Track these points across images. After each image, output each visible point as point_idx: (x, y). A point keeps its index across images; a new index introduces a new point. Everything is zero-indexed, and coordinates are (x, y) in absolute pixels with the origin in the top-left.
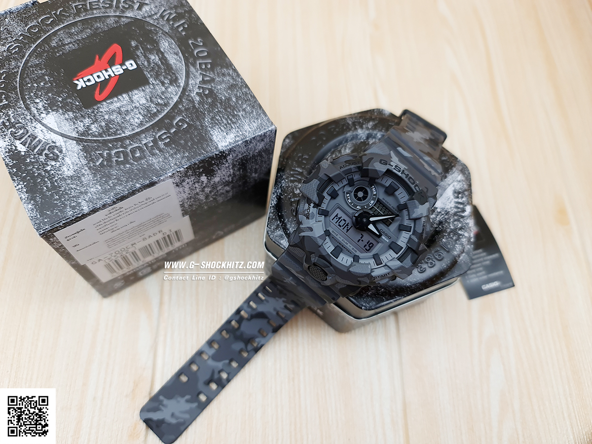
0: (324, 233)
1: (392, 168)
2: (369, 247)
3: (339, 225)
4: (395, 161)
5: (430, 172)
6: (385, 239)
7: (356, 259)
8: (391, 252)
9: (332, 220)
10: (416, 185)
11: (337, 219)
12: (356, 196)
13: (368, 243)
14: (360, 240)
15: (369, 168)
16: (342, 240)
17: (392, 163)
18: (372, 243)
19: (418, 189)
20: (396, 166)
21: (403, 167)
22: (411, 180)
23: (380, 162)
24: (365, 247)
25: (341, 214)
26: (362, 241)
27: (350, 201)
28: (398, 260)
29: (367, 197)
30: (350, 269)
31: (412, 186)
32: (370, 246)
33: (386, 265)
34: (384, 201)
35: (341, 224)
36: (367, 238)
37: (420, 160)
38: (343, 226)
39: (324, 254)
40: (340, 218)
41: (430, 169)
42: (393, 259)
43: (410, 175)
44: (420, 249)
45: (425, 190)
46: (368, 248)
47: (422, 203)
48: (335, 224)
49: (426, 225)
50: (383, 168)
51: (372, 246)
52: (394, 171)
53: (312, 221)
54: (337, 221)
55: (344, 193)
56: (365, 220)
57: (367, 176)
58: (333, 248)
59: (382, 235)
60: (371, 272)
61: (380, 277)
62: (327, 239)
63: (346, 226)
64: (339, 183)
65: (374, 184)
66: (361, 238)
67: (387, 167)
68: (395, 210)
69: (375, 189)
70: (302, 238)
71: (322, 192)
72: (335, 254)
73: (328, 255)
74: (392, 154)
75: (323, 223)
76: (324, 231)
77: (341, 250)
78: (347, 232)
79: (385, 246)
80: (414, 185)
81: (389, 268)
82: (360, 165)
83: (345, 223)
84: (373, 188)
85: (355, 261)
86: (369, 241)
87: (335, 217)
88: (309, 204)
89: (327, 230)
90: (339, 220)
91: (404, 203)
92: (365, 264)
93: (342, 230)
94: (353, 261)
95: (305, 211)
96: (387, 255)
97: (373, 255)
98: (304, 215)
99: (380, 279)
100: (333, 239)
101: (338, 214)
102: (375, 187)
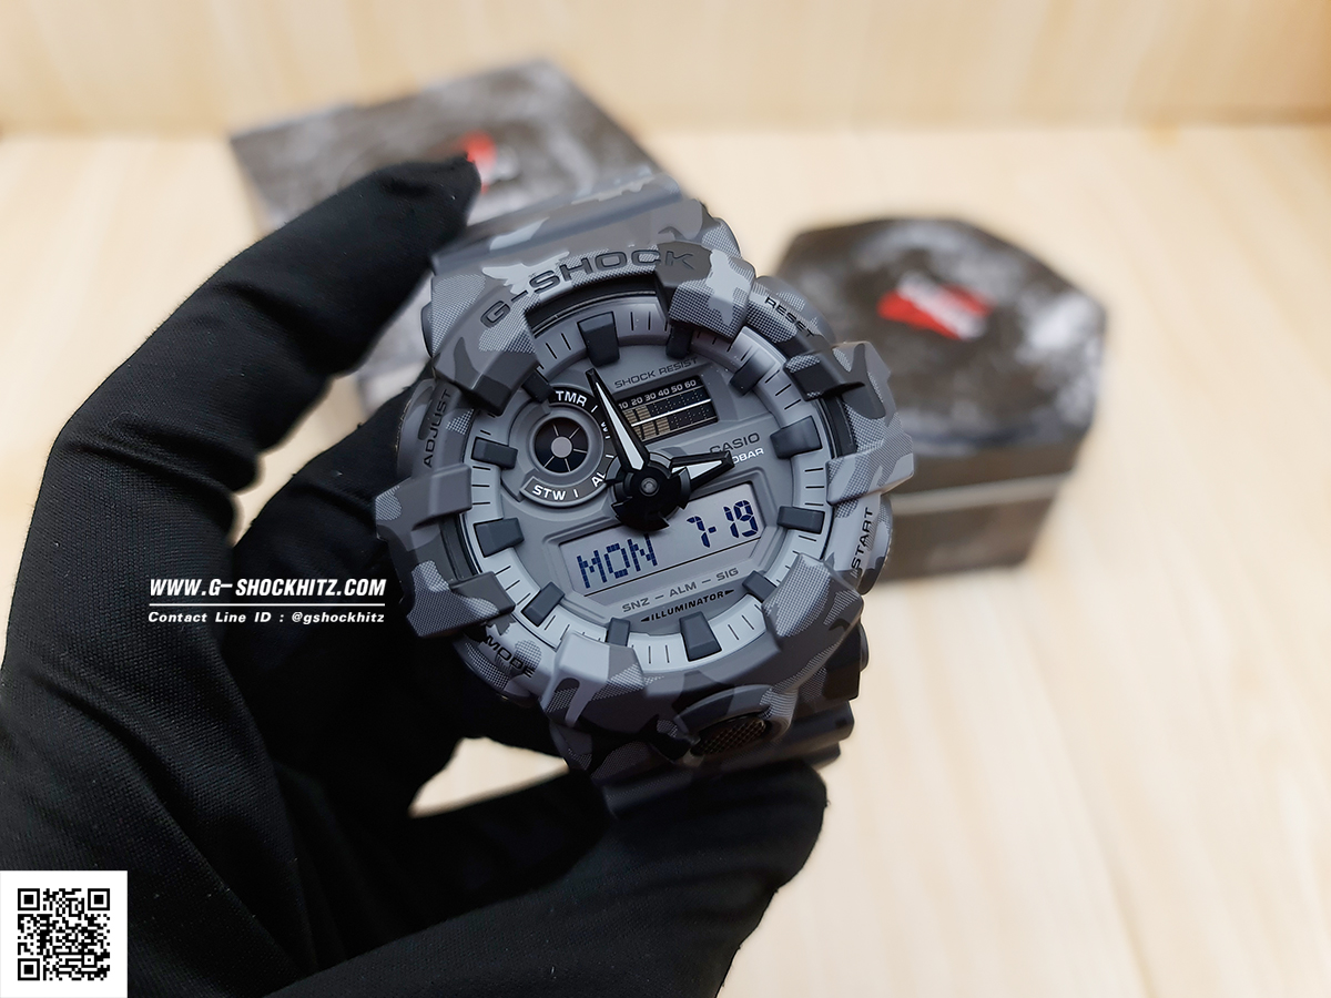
0: (607, 647)
1: (534, 298)
2: (744, 519)
3: (618, 575)
4: (516, 277)
5: (627, 193)
6: (751, 454)
7: (755, 587)
8: (803, 462)
9: (588, 586)
10: (636, 254)
11: (592, 570)
12: (558, 465)
13: (730, 517)
14: (705, 538)
15: (482, 372)
16: (673, 593)
17: (516, 291)
18: (740, 504)
19: (651, 257)
20: (533, 282)
21: (551, 263)
22: (606, 261)
23: (490, 323)
24: (736, 534)
25: (586, 548)
26: (712, 530)
27: (559, 496)
28: (841, 454)
29: (582, 431)
30: (781, 631)
31: (630, 268)
32: (744, 512)
33: (835, 506)
34: (628, 386)
35: (618, 564)
36: (710, 508)
37: (574, 203)
38: (628, 565)
39: (677, 687)
40: (596, 560)
41: (618, 192)
42: (828, 472)
43: (591, 255)
44: (848, 368)
45: (670, 237)
46: (747, 526)
47: (704, 270)
48: (606, 585)
49: (782, 300)
50: (514, 326)
51: (749, 509)
52: (544, 296)
53: (546, 662)
54: (602, 573)
55: (524, 497)
56: (649, 486)
57: (510, 395)
58: (676, 642)
59: (730, 456)
60: (831, 570)
61: (862, 548)
62: (638, 642)
63: (634, 555)
64: (478, 495)
65: (552, 385)
66: (703, 529)
67: (518, 310)
68: (675, 368)
69: (572, 390)
70: (584, 724)
71: (473, 572)
72: (702, 646)
73: (689, 674)
74: (492, 271)
75: (578, 625)
76: (603, 640)
77: (699, 617)
78: (655, 564)
79: (774, 470)
80: (629, 260)
81: (851, 500)
82: (457, 394)
83: (623, 551)
84: (563, 396)
85: (762, 596)
86: (726, 509)
87: (584, 572)
88: (485, 638)
89: (609, 627)
90: (600, 567)
91: (669, 327)
92: (792, 569)
93: (639, 574)
94: (759, 605)
95: (498, 665)
96: (805, 479)
97: (780, 524)
98: (512, 674)
99: (871, 549)
100: (652, 622)
101: (579, 558)
102: (565, 389)
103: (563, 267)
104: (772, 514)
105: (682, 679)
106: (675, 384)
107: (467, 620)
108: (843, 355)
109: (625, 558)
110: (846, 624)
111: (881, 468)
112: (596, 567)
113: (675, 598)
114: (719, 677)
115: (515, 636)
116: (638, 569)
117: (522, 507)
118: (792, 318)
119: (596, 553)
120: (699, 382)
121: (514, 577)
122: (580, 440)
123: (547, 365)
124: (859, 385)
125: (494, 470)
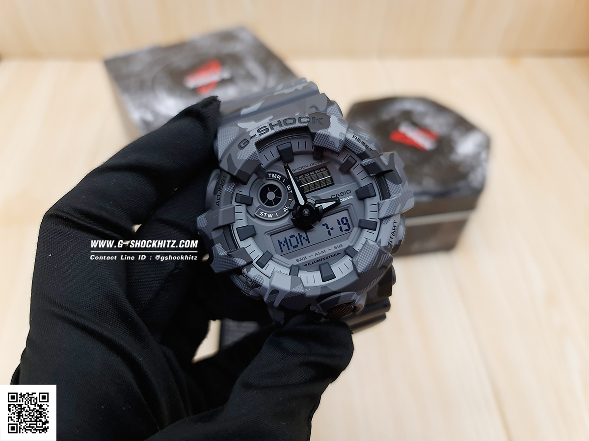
0: (290, 277)
1: (259, 137)
2: (345, 224)
3: (294, 247)
4: (252, 127)
5: (296, 90)
6: (348, 198)
7: (349, 252)
8: (369, 202)
9: (282, 252)
10: (300, 119)
11: (284, 245)
12: (270, 203)
13: (339, 224)
14: (329, 232)
15: (238, 168)
16: (316, 254)
17: (251, 134)
18: (343, 218)
19: (306, 120)
20: (258, 131)
21: (265, 122)
22: (288, 122)
23: (242, 148)
24: (341, 230)
25: (281, 237)
26: (332, 229)
27: (270, 216)
28: (384, 199)
29: (279, 189)
30: (359, 271)
31: (297, 125)
32: (345, 222)
33: (382, 220)
34: (297, 171)
35: (294, 242)
36: (331, 220)
37: (275, 94)
38: (298, 243)
39: (318, 293)
40: (286, 241)
41: (293, 89)
42: (379, 206)
43: (282, 119)
44: (387, 164)
45: (314, 110)
46: (346, 227)
47: (327, 125)
48: (290, 251)
49: (360, 136)
50: (251, 149)
51: (347, 220)
52: (263, 136)
53: (266, 283)
54: (288, 246)
55: (256, 216)
56: (306, 212)
57: (250, 177)
58: (317, 275)
59: (339, 199)
60: (379, 246)
61: (392, 237)
62: (303, 275)
63: (301, 239)
64: (238, 216)
65: (267, 171)
66: (328, 229)
67: (253, 142)
68: (317, 164)
69: (275, 173)
70: (281, 307)
71: (237, 247)
72: (328, 276)
73: (323, 287)
74: (242, 125)
75: (278, 268)
76: (288, 274)
77: (327, 264)
78: (309, 242)
79: (357, 204)
80: (297, 121)
81: (388, 218)
82: (229, 177)
83: (296, 237)
84: (271, 175)
85: (352, 256)
86: (338, 220)
87: (280, 246)
88: (242, 274)
89: (291, 268)
90: (287, 244)
91: (314, 148)
92: (364, 245)
93: (303, 247)
94: (351, 259)
95: (247, 284)
96: (369, 208)
97: (359, 227)
98: (253, 288)
99: (396, 236)
100: (308, 266)
101: (279, 241)
102: (272, 173)
103: (270, 124)
104: (356, 222)
105: (320, 289)
106: (317, 170)
107: (234, 267)
108: (385, 159)
109: (297, 240)
110: (386, 267)
111: (400, 204)
112: (285, 244)
113: (317, 256)
114: (335, 288)
115: (253, 273)
116: (302, 245)
117: (255, 220)
118: (363, 144)
119: (285, 238)
120: (326, 169)
121: (252, 248)
122: (278, 193)
123: (265, 163)
124: (391, 171)
125: (244, 206)
